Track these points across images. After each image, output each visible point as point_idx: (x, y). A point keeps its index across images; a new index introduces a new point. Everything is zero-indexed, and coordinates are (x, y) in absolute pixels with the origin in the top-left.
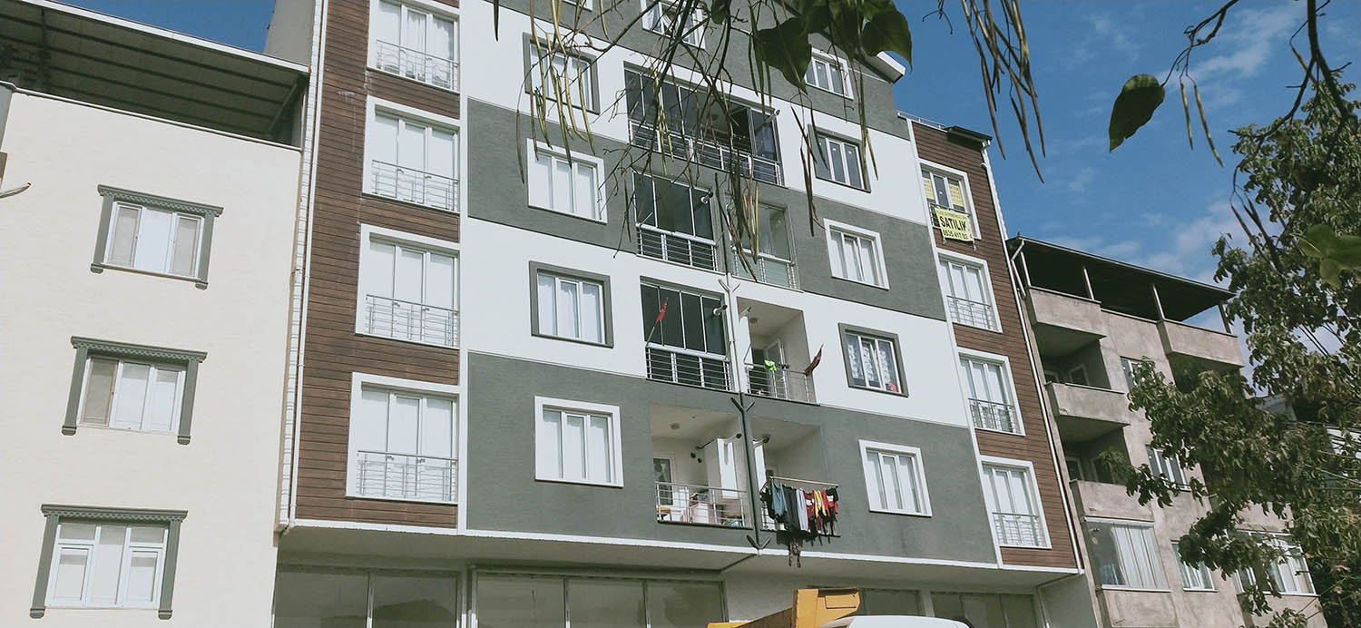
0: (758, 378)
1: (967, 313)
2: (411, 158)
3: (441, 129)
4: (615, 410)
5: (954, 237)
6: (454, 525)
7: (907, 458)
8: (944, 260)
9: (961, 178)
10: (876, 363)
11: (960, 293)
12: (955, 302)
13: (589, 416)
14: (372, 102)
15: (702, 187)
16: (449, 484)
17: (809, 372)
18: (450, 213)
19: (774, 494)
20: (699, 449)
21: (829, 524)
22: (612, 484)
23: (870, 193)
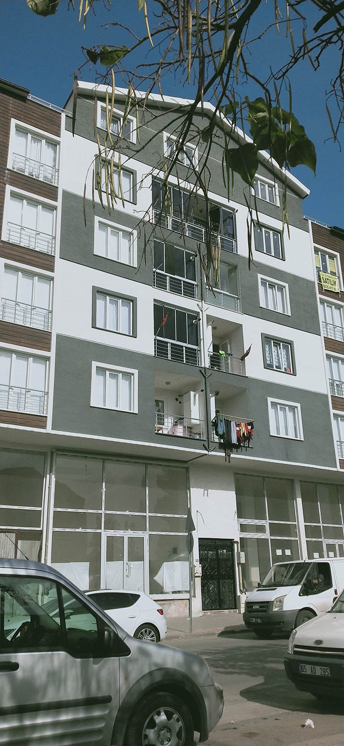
0: (215, 360)
1: (332, 332)
2: (29, 223)
3: (47, 207)
4: (136, 372)
5: (329, 289)
6: (44, 427)
7: (293, 408)
8: (323, 302)
9: (336, 256)
10: (280, 356)
11: (329, 321)
12: (326, 325)
13: (121, 374)
14: (9, 188)
15: (191, 251)
16: (43, 405)
17: (243, 359)
18: (48, 255)
19: (219, 424)
20: (180, 397)
21: (247, 441)
22: (132, 412)
23: (284, 261)
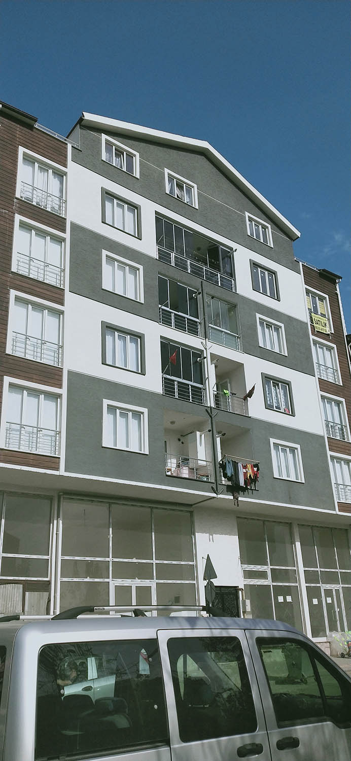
0: (217, 397)
1: (325, 373)
2: (37, 254)
3: (55, 239)
4: (145, 410)
5: (320, 331)
6: (57, 469)
7: (293, 450)
8: (315, 343)
9: (325, 298)
10: (279, 397)
11: (321, 362)
12: (319, 366)
13: (131, 413)
14: (18, 218)
15: (194, 289)
16: (55, 446)
17: (245, 399)
18: (59, 288)
19: (227, 465)
20: (183, 436)
21: (254, 483)
22: (143, 452)
23: (279, 301)
